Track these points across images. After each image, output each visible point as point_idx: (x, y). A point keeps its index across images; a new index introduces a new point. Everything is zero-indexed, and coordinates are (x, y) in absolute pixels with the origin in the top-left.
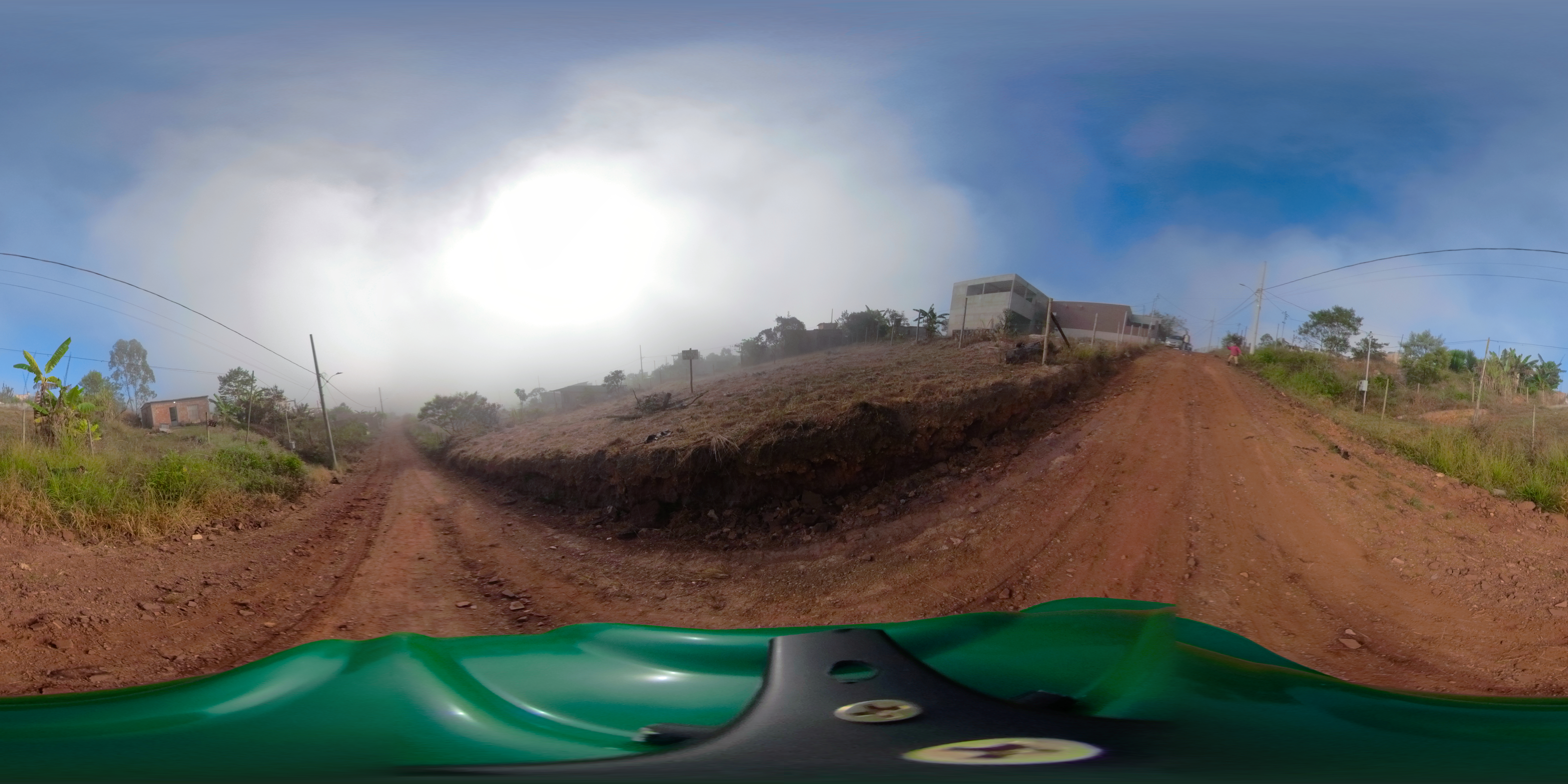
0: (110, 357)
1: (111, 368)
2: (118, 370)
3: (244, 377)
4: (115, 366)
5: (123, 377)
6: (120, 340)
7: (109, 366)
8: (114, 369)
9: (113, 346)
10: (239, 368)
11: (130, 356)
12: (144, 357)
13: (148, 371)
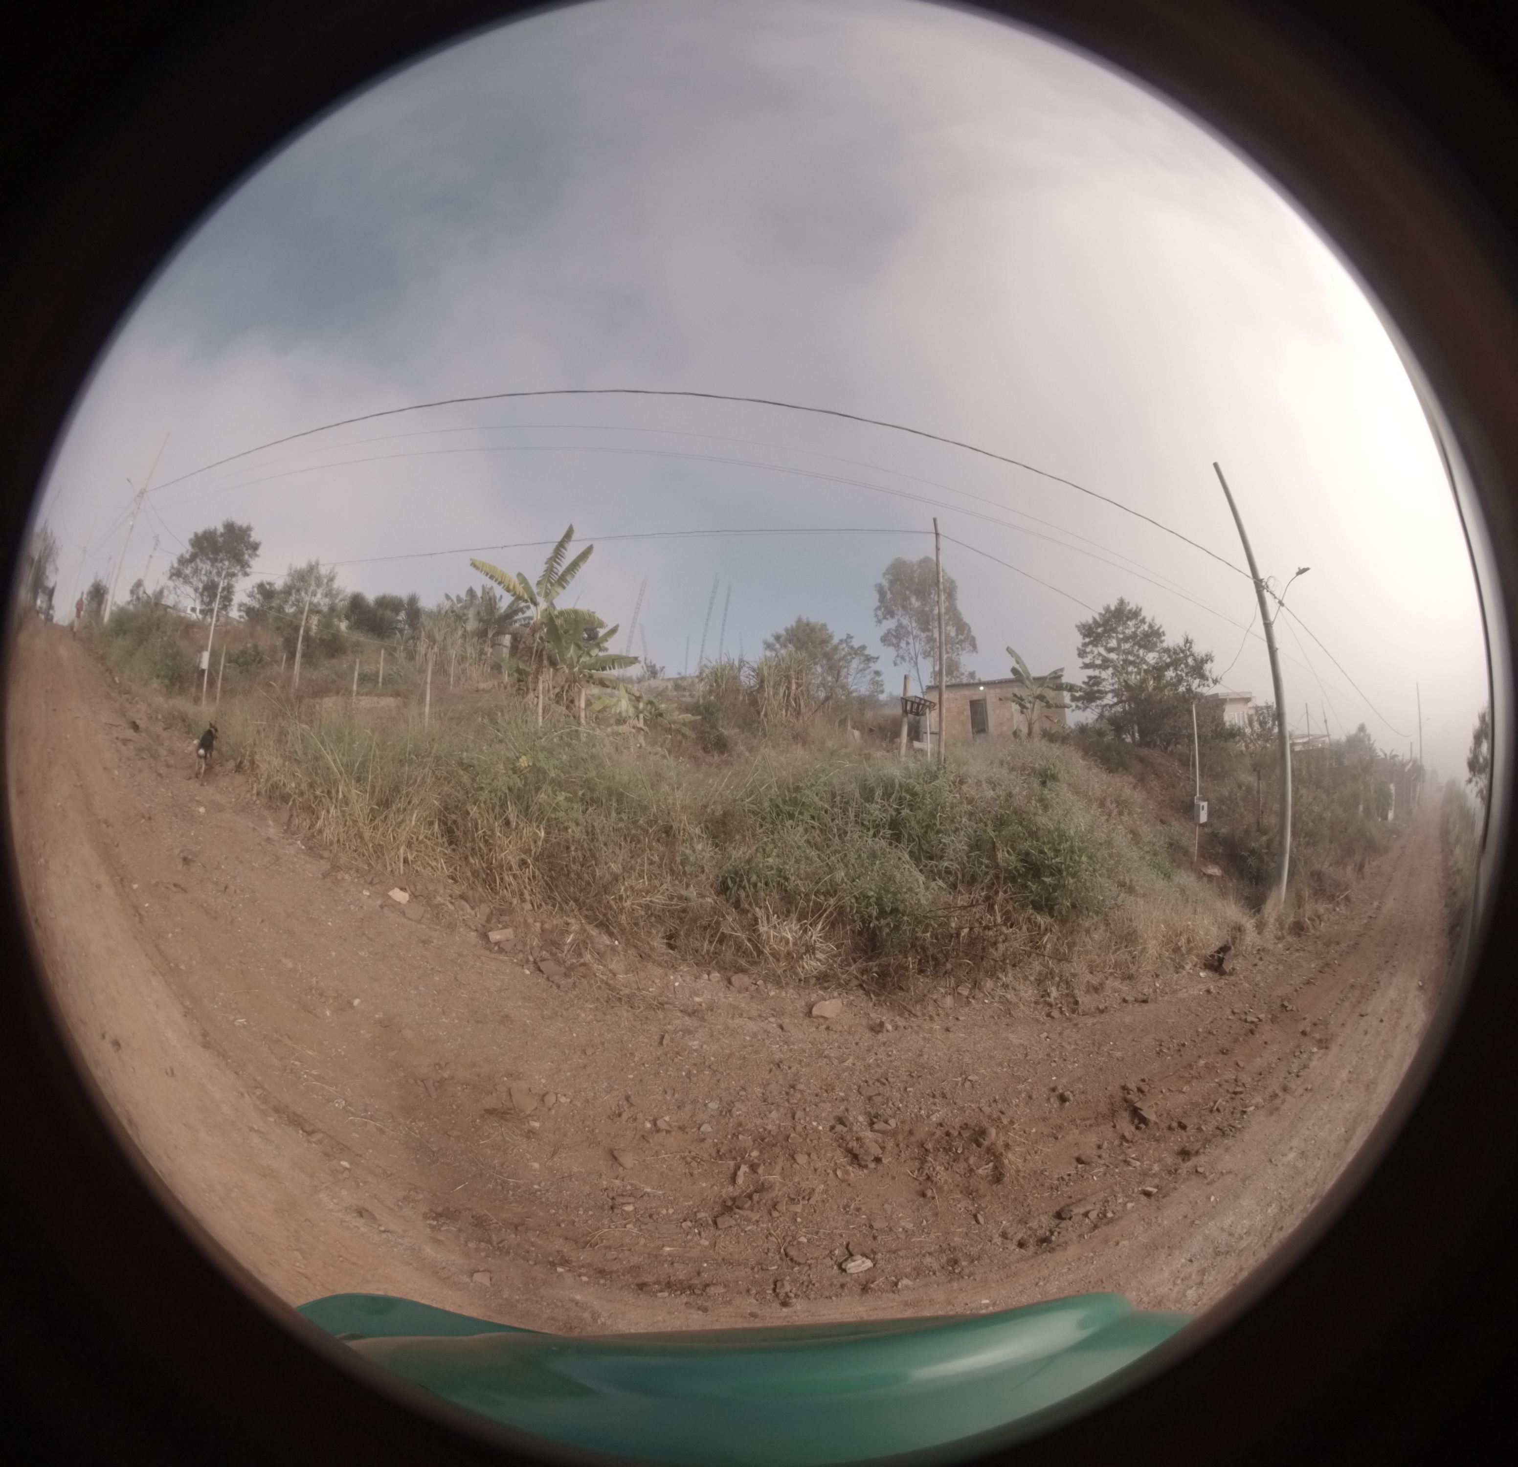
0: (876, 597)
1: (880, 622)
2: (900, 626)
3: (1137, 627)
4: (892, 616)
5: (911, 641)
6: (898, 560)
7: (876, 616)
8: (890, 624)
9: (884, 574)
10: (1122, 602)
11: (921, 592)
12: (951, 595)
13: (962, 627)
